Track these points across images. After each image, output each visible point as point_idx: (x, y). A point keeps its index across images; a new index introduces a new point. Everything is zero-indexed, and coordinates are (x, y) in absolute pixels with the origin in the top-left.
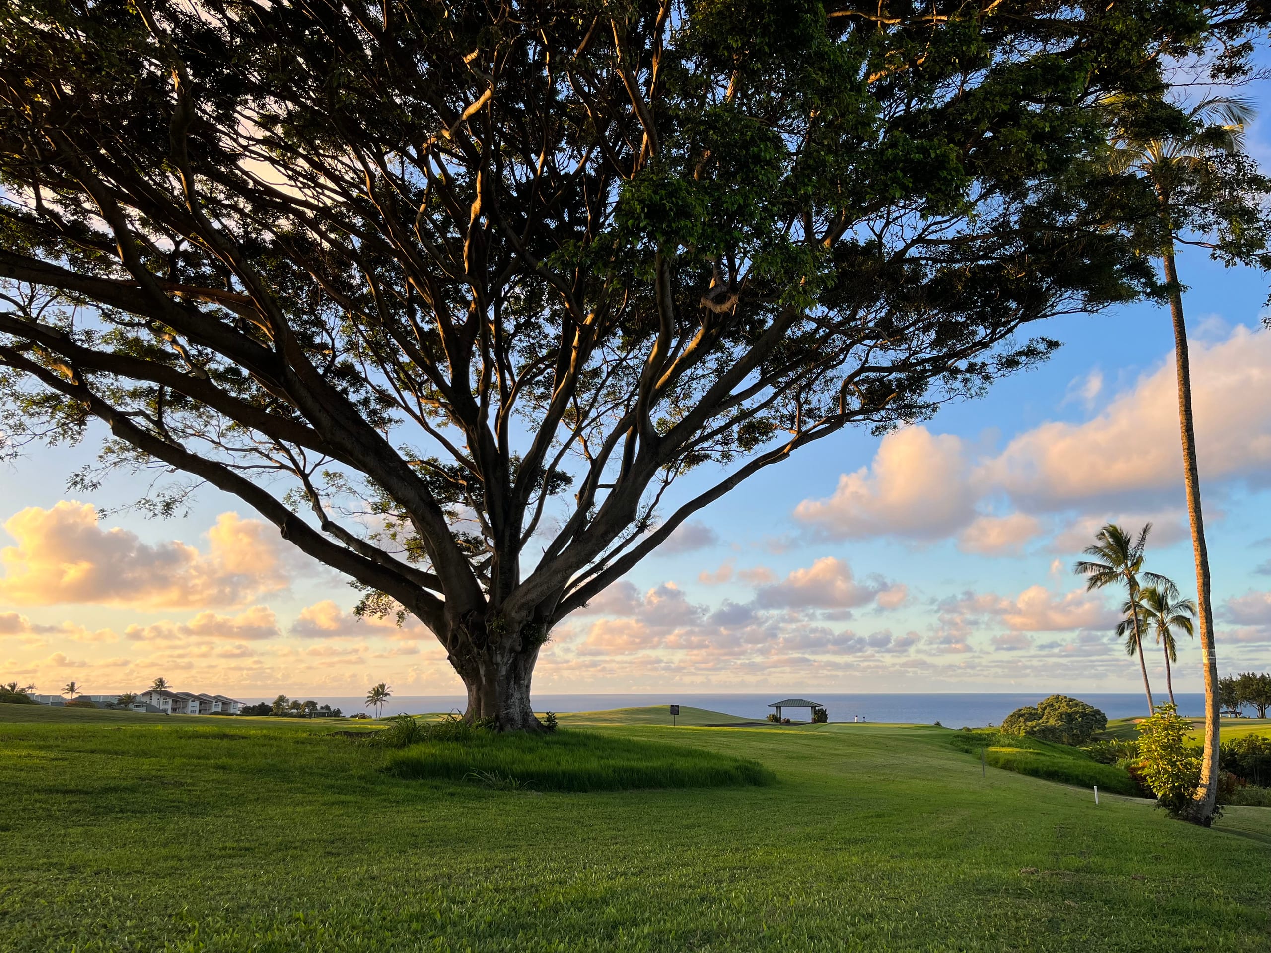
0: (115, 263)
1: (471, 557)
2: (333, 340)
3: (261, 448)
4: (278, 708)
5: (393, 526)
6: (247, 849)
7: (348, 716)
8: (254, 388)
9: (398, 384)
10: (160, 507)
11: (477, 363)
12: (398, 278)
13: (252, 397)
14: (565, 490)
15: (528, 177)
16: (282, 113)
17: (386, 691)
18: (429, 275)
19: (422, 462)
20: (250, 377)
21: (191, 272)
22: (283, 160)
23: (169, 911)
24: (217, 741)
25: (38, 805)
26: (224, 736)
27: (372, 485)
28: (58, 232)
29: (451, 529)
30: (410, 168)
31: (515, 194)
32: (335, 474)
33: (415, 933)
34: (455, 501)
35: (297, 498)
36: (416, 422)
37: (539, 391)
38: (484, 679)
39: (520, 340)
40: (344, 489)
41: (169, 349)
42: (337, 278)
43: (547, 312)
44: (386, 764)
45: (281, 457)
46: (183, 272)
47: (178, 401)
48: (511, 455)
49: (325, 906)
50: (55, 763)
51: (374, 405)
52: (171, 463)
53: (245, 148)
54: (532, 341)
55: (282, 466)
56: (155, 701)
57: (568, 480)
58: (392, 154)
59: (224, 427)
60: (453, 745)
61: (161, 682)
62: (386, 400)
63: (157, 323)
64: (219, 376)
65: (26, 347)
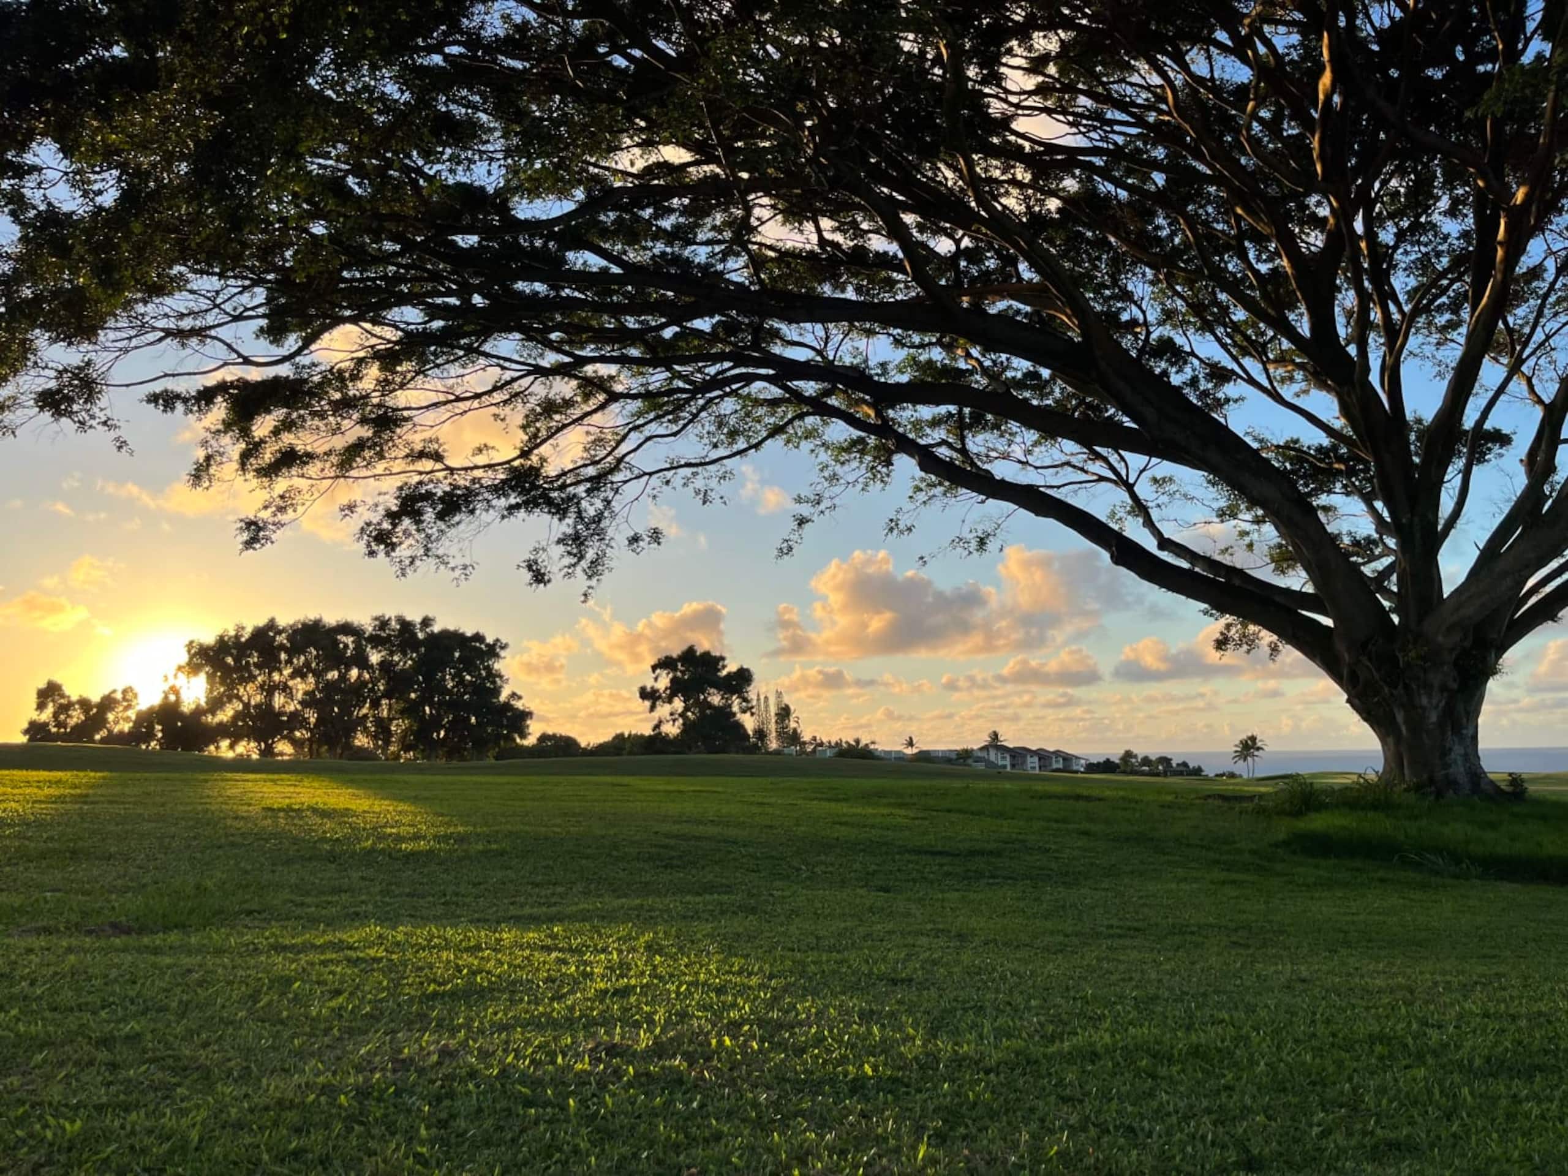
0: (899, 282)
1: (1364, 564)
2: (1144, 312)
3: (1074, 460)
4: (1127, 764)
5: (1247, 533)
6: (1137, 930)
7: (1211, 775)
8: (1057, 390)
9: (1234, 351)
10: (974, 544)
11: (1347, 299)
12: (1219, 213)
13: (1056, 401)
14: (1501, 455)
15: (1392, 19)
16: (1053, 47)
17: (1259, 744)
18: (1263, 195)
19: (1278, 447)
20: (1053, 378)
21: (974, 271)
22: (1061, 106)
23: (1072, 993)
24: (1071, 802)
25: (911, 866)
26: (1078, 797)
27: (1213, 485)
28: (841, 262)
29: (1330, 529)
30: (1220, 59)
31: (1375, 48)
32: (1164, 479)
33: (1381, 1058)
34: (1330, 492)
35: (1121, 513)
36: (1265, 396)
37: (1442, 319)
38: (1404, 729)
39: (1406, 253)
40: (1178, 495)
41: (962, 365)
42: (1142, 232)
43: (1444, 203)
44: (1282, 836)
45: (1098, 468)
46: (966, 273)
47: (977, 423)
48: (1409, 416)
49: (1251, 1009)
50: (917, 822)
51: (1204, 385)
52: (980, 492)
53: (1017, 106)
54: (1424, 250)
55: (1102, 479)
56: (993, 756)
57: (1502, 439)
58: (1195, 50)
59: (1029, 443)
60: (1371, 814)
61: (995, 736)
62: (1220, 375)
63: (946, 340)
64: (1020, 384)
65: (827, 393)
